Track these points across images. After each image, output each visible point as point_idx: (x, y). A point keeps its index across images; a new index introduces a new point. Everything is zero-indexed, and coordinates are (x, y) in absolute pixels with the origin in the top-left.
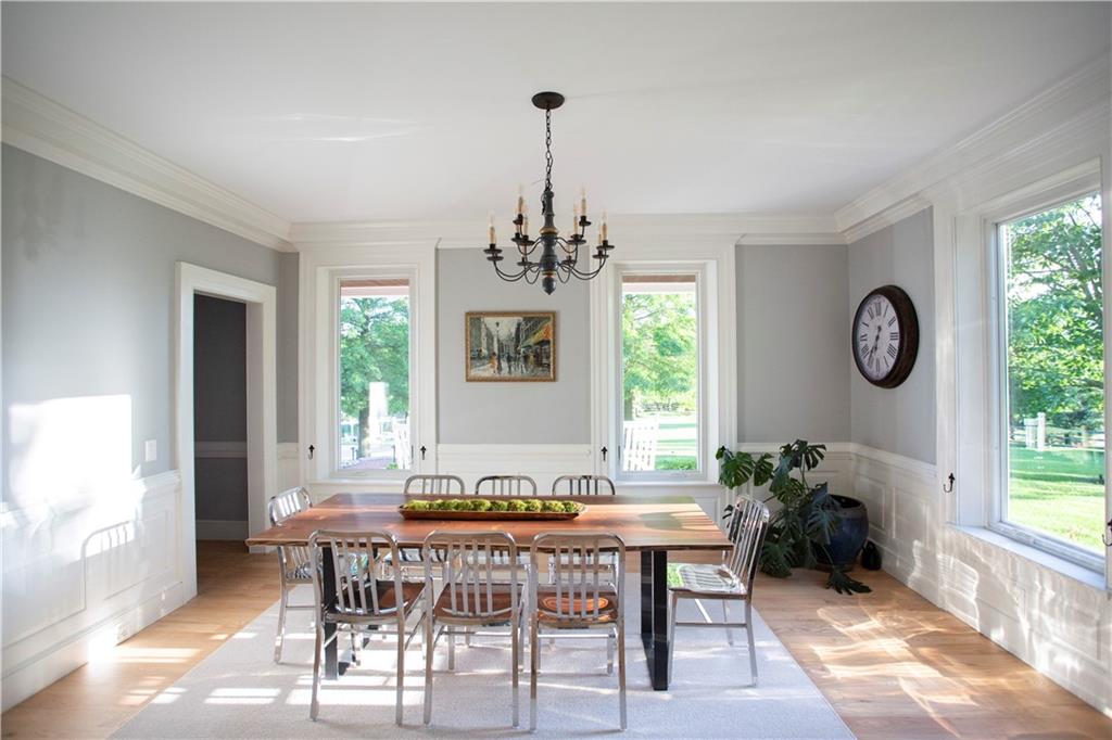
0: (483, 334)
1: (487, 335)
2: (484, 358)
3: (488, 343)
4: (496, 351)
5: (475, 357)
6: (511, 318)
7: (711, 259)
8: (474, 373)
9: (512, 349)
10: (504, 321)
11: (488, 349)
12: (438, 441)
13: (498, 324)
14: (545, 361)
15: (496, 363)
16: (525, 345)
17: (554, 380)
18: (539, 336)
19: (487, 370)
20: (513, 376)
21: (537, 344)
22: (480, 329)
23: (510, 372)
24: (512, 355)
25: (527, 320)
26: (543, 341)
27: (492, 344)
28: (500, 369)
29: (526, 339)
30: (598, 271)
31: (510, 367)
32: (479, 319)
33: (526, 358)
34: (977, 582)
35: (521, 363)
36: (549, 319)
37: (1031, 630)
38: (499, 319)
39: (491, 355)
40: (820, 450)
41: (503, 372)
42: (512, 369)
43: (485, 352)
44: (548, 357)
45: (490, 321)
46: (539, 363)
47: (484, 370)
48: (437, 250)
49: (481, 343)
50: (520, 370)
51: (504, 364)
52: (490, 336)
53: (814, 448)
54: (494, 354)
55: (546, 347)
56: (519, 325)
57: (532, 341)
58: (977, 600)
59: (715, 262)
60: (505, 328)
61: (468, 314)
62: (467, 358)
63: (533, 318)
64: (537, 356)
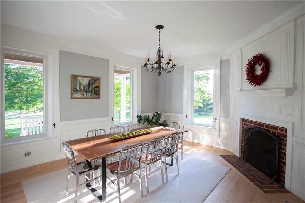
0: (78, 83)
1: (79, 83)
2: (78, 91)
3: (79, 86)
4: (82, 89)
5: (74, 90)
6: (87, 79)
7: (136, 68)
8: (74, 96)
9: (87, 88)
10: (85, 79)
11: (79, 88)
12: (60, 121)
13: (83, 80)
14: (97, 93)
15: (82, 93)
16: (91, 87)
17: (99, 98)
18: (96, 85)
19: (79, 95)
20: (87, 97)
21: (95, 87)
22: (77, 81)
23: (86, 96)
24: (87, 90)
25: (92, 79)
26: (97, 86)
27: (81, 86)
28: (83, 95)
29: (92, 85)
30: (170, 72)
31: (86, 94)
32: (77, 78)
33: (92, 91)
34: (191, 134)
35: (90, 93)
36: (98, 80)
37: (202, 138)
38: (84, 78)
39: (80, 90)
40: (161, 114)
41: (84, 96)
42: (87, 95)
43: (78, 89)
44: (98, 92)
45: (80, 79)
46: (95, 93)
47: (78, 95)
48: (60, 50)
49: (77, 86)
50: (90, 95)
51: (85, 93)
52: (80, 84)
53: (160, 113)
54: (81, 90)
55: (98, 88)
56: (90, 81)
57: (93, 86)
58: (192, 136)
59: (137, 69)
60: (85, 81)
61: (72, 75)
62: (72, 91)
63: (94, 79)
64: (95, 91)
